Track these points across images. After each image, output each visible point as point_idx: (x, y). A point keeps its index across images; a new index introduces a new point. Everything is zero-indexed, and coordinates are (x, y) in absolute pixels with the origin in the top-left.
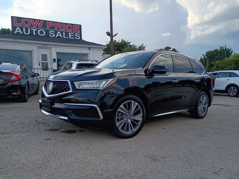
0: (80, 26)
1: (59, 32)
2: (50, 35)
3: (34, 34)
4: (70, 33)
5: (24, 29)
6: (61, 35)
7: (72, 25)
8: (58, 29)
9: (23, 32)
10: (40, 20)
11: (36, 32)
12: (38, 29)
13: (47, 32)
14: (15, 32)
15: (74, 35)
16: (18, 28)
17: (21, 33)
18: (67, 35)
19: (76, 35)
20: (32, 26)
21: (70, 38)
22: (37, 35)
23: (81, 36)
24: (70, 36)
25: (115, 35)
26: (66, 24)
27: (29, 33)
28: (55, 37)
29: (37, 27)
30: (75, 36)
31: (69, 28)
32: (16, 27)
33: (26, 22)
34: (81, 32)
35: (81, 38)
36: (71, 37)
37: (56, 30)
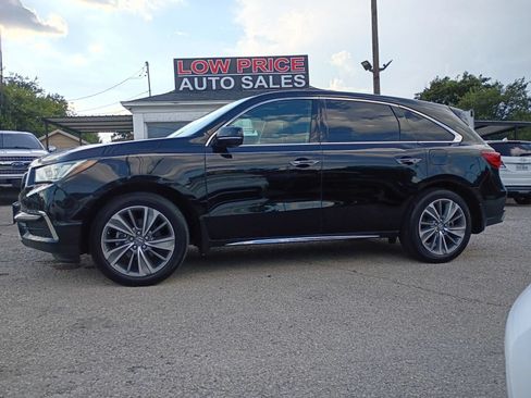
0: (306, 57)
1: (261, 78)
2: (244, 86)
3: (214, 88)
4: (283, 77)
5: (196, 79)
6: (264, 83)
7: (289, 57)
8: (259, 71)
9: (193, 86)
10: (224, 59)
11: (218, 82)
12: (221, 77)
13: (238, 79)
14: (181, 89)
15: (292, 78)
16: (186, 80)
17: (191, 89)
18: (277, 80)
19: (296, 78)
20: (209, 72)
21: (283, 86)
22: (219, 89)
23: (307, 80)
24: (283, 81)
25: (385, 66)
26: (275, 58)
27: (204, 87)
28: (253, 88)
29: (220, 72)
30: (294, 81)
31: (282, 65)
32: (182, 79)
33: (200, 67)
34: (307, 70)
35: (307, 83)
36: (286, 84)
37: (255, 73)
